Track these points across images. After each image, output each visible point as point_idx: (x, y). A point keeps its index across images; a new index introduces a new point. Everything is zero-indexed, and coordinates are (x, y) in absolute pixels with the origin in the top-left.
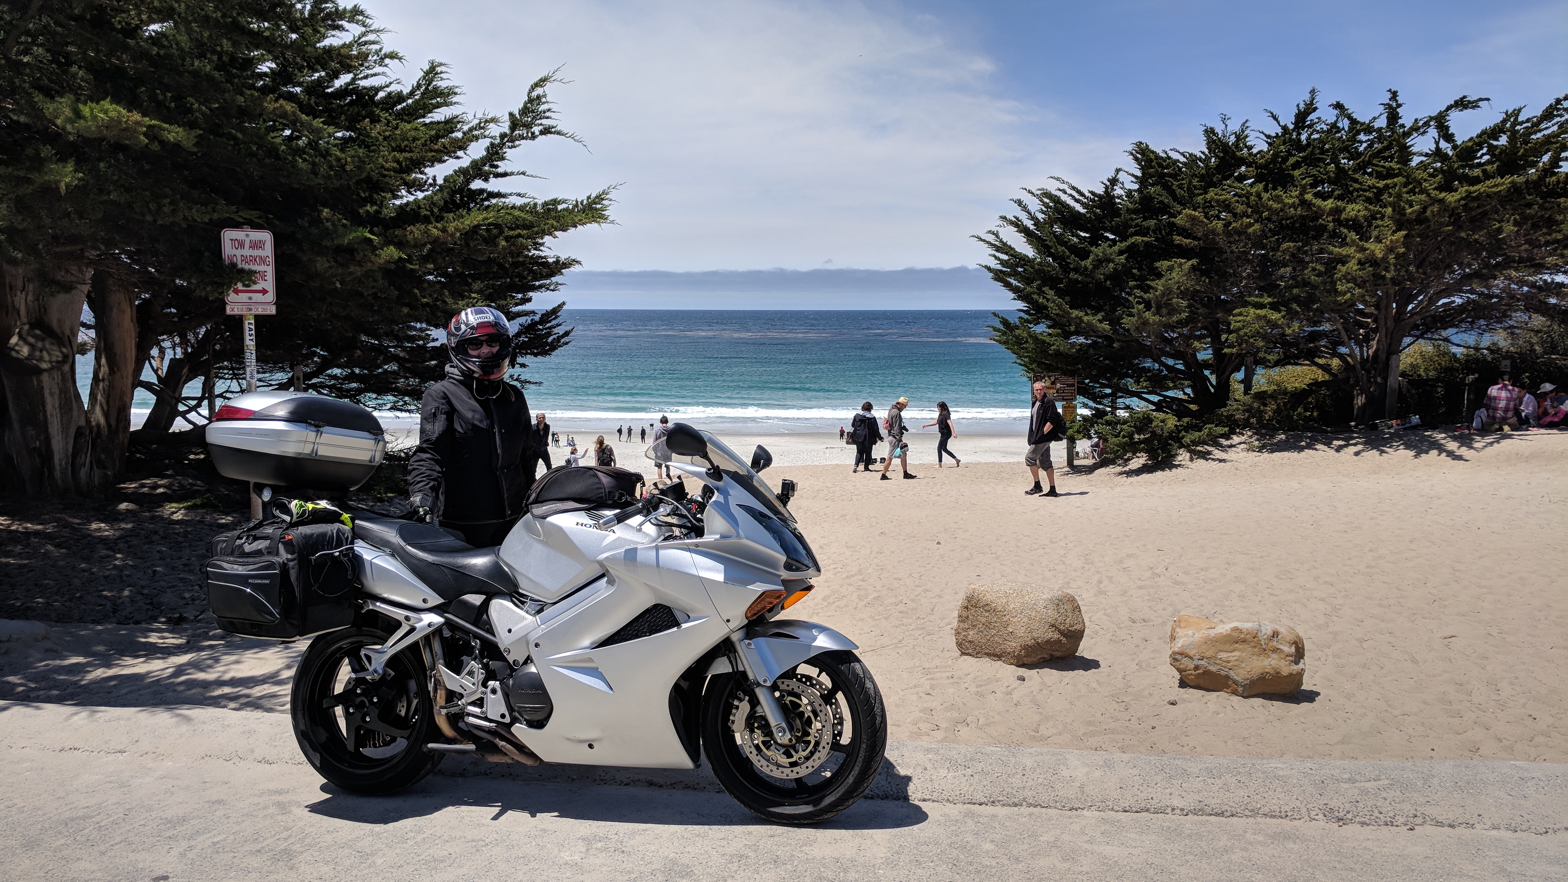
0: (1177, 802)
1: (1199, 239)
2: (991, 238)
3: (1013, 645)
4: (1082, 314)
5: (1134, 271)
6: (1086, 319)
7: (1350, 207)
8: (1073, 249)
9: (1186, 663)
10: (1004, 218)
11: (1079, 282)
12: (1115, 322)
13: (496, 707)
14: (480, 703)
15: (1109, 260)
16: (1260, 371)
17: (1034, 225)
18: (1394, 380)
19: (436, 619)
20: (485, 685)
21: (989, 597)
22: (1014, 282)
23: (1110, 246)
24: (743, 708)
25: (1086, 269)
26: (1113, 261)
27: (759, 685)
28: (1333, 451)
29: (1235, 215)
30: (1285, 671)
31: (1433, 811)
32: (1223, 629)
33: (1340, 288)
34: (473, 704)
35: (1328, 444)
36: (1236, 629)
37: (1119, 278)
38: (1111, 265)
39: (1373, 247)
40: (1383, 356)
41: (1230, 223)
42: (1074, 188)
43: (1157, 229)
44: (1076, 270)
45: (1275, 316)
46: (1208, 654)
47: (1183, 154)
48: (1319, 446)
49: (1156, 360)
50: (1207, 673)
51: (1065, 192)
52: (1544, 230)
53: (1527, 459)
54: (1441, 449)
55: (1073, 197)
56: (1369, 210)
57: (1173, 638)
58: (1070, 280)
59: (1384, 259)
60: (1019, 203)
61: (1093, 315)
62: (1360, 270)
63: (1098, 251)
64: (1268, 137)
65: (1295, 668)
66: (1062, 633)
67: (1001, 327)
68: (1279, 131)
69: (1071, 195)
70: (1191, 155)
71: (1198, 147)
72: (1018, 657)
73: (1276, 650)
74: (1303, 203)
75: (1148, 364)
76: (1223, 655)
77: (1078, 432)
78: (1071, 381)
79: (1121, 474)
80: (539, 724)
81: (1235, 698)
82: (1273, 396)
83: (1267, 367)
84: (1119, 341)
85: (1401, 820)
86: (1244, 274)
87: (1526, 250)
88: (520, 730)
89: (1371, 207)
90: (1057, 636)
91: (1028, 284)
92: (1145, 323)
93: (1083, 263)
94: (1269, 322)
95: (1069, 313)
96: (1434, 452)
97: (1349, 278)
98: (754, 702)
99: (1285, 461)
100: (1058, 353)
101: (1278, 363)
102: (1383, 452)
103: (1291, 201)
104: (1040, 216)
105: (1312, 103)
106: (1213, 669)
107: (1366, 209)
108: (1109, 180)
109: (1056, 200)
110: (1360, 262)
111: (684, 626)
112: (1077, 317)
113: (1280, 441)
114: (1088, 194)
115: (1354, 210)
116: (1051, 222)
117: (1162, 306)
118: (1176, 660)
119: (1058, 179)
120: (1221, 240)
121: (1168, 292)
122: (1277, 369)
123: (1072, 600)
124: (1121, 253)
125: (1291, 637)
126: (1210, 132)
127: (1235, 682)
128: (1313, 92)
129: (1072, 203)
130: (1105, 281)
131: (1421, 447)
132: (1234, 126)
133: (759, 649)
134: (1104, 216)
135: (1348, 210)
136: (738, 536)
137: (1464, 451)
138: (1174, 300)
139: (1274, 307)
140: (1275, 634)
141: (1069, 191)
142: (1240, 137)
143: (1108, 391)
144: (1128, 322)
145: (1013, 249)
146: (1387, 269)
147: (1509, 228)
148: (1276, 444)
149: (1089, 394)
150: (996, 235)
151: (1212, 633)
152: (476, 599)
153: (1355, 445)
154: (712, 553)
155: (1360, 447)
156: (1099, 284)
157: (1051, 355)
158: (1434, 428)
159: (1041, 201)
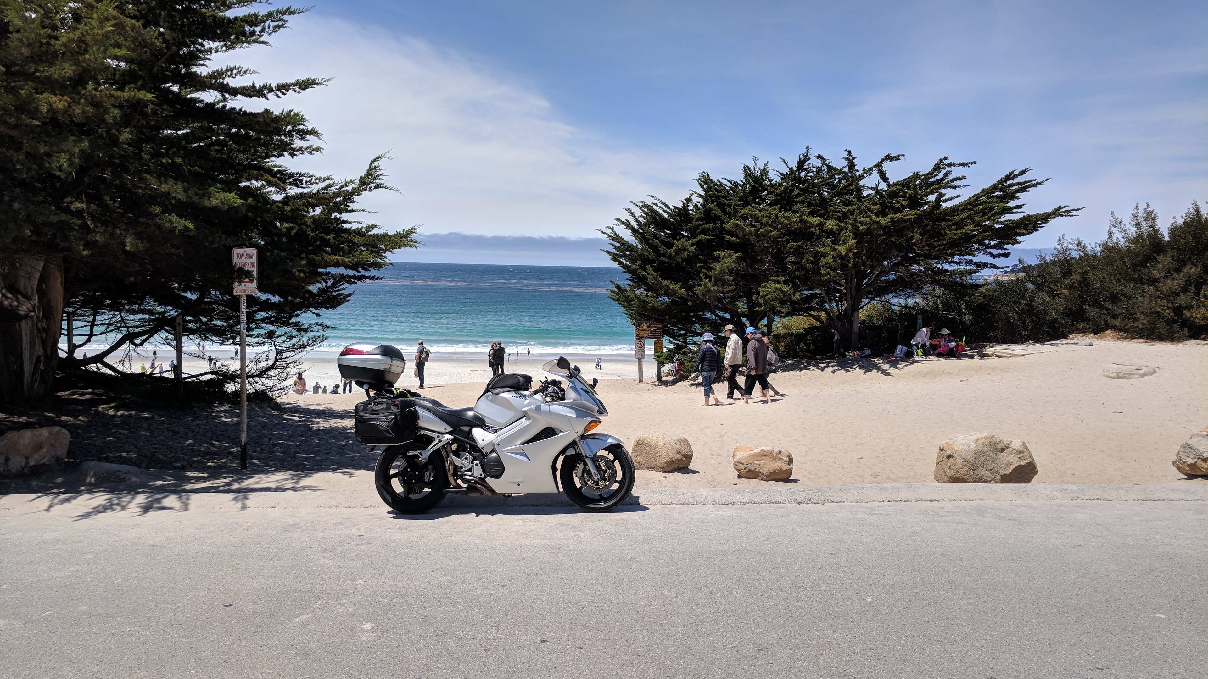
0: (741, 500)
1: (739, 238)
2: (609, 231)
3: (660, 462)
4: (668, 283)
5: (701, 257)
6: (671, 286)
7: (828, 222)
8: (663, 242)
9: (741, 467)
10: (618, 219)
11: (666, 263)
12: (689, 288)
13: (478, 472)
14: (470, 470)
15: (685, 250)
16: (777, 319)
17: (638, 225)
18: (856, 326)
19: (450, 437)
20: (472, 463)
21: (648, 440)
22: (624, 262)
23: (686, 241)
24: (581, 466)
25: (671, 254)
26: (687, 250)
27: (587, 457)
28: (819, 371)
29: (762, 224)
30: (784, 468)
31: (830, 498)
32: (757, 450)
33: (823, 272)
34: (467, 471)
35: (817, 366)
36: (763, 450)
37: (691, 260)
38: (686, 253)
39: (840, 248)
40: (849, 311)
41: (759, 230)
42: (663, 203)
43: (714, 229)
44: (664, 255)
45: (786, 288)
46: (750, 462)
47: (729, 181)
48: (812, 368)
49: (713, 313)
50: (750, 470)
51: (657, 205)
52: (936, 239)
53: (924, 375)
54: (878, 368)
55: (662, 209)
56: (839, 226)
57: (734, 457)
58: (661, 261)
59: (847, 255)
60: (629, 211)
61: (676, 284)
62: (833, 261)
63: (678, 244)
64: (782, 174)
65: (788, 467)
66: (683, 456)
67: (616, 290)
68: (788, 171)
69: (661, 207)
70: (735, 182)
71: (739, 177)
72: (663, 468)
73: (780, 459)
74: (802, 220)
75: (708, 315)
76: (757, 462)
77: (666, 359)
78: (660, 326)
79: (693, 385)
80: (497, 476)
81: (763, 482)
82: (785, 336)
83: (781, 317)
84: (691, 301)
85: (820, 502)
86: (767, 260)
87: (927, 250)
88: (489, 480)
89: (840, 224)
90: (681, 457)
91: (633, 263)
92: (709, 291)
93: (669, 251)
94: (782, 292)
95: (661, 283)
96: (875, 371)
97: (827, 266)
98: (585, 464)
99: (791, 377)
100: (653, 309)
101: (787, 315)
102: (847, 371)
103: (794, 220)
104: (641, 219)
105: (807, 155)
106: (753, 468)
107: (837, 225)
108: (685, 200)
109: (653, 211)
110: (833, 257)
111: (560, 435)
112: (666, 285)
113: (789, 364)
114: (671, 207)
115: (831, 224)
116: (648, 224)
117: (719, 280)
118: (736, 465)
119: (653, 197)
120: (752, 238)
121: (722, 271)
122: (787, 318)
123: (686, 441)
124: (692, 245)
125: (787, 454)
126: (746, 169)
127: (763, 474)
128: (807, 148)
129: (661, 211)
130: (682, 262)
131: (868, 368)
132: (761, 165)
133: (587, 444)
134: (682, 221)
135: (827, 224)
136: (581, 400)
137: (892, 371)
138: (726, 277)
139: (786, 283)
140: (780, 452)
141: (660, 205)
142: (764, 172)
143: (682, 332)
144: (698, 290)
145: (623, 239)
146: (848, 261)
147: (917, 237)
148: (786, 366)
149: (671, 334)
150: (612, 230)
151: (752, 452)
152: (466, 429)
153: (832, 366)
154: (569, 406)
155: (835, 368)
156: (678, 264)
157: (649, 309)
158: (877, 356)
159: (642, 210)
